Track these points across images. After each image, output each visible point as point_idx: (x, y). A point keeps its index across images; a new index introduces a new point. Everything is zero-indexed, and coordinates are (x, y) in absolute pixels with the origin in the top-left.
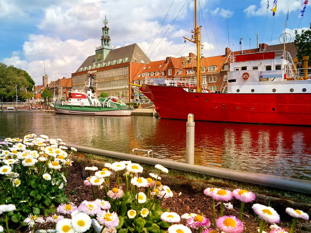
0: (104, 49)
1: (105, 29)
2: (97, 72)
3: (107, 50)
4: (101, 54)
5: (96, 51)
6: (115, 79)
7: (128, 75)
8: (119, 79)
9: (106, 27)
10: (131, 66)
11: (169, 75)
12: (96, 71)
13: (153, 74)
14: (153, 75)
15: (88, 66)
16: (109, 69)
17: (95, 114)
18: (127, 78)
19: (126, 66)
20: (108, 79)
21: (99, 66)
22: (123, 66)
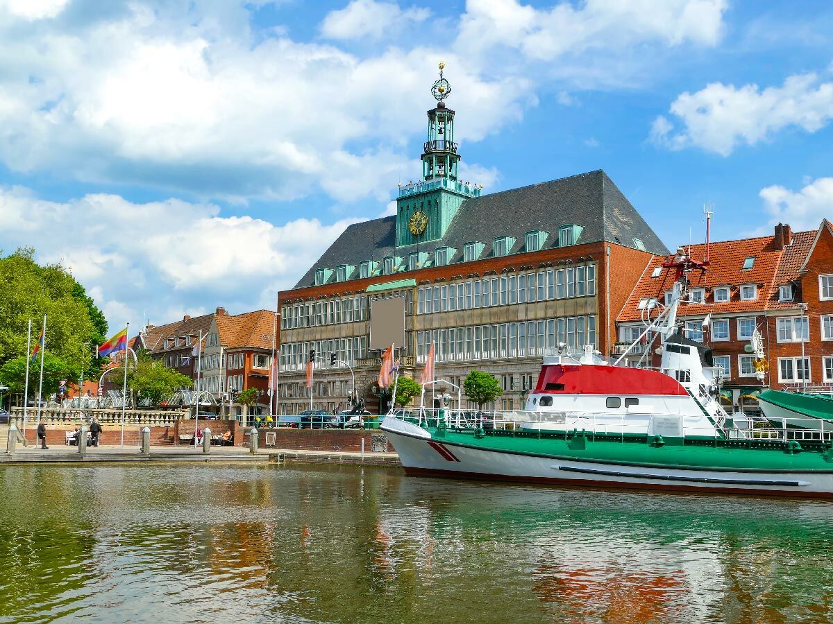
0: (443, 194)
1: (440, 114)
2: (420, 284)
3: (454, 197)
4: (430, 214)
5: (398, 200)
6: (521, 316)
7: (596, 298)
8: (541, 314)
9: (441, 107)
10: (608, 259)
11: (822, 298)
12: (413, 282)
13: (729, 294)
14: (729, 299)
15: (361, 261)
16: (486, 274)
17: (796, 484)
18: (589, 311)
19: (582, 261)
20: (481, 315)
21: (423, 260)
22: (567, 258)
